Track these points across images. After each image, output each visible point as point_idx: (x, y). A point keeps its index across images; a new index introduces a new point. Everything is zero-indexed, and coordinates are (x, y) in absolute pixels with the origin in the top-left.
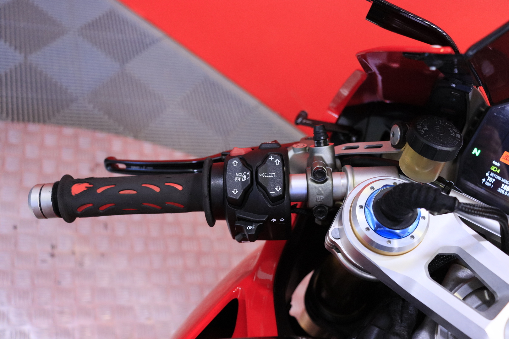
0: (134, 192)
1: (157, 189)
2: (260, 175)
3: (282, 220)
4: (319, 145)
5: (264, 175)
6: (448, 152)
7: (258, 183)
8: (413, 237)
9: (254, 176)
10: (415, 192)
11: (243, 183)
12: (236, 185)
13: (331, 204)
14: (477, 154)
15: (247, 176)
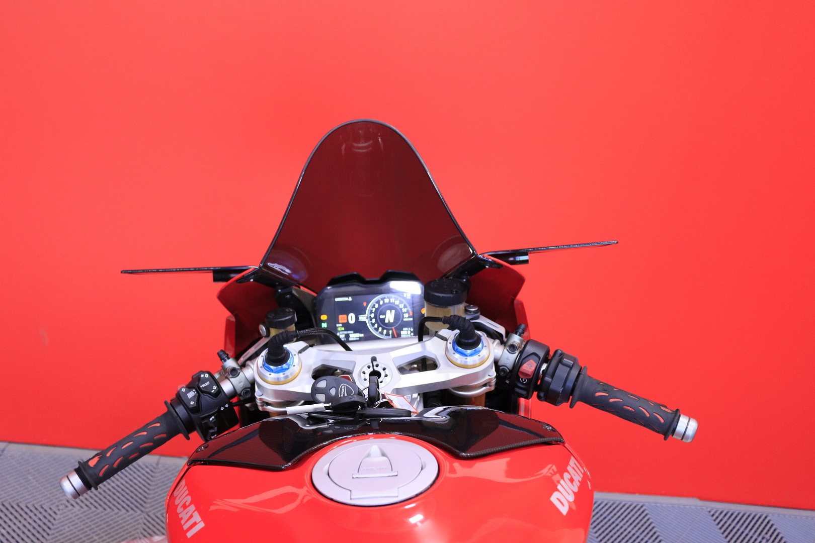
0: (131, 443)
1: (145, 433)
2: (201, 386)
3: (227, 406)
4: (225, 361)
5: (204, 385)
6: (289, 319)
7: (203, 392)
8: (294, 366)
9: (199, 390)
10: (277, 338)
11: (194, 396)
12: (192, 399)
13: (249, 385)
14: (326, 326)
15: (194, 392)
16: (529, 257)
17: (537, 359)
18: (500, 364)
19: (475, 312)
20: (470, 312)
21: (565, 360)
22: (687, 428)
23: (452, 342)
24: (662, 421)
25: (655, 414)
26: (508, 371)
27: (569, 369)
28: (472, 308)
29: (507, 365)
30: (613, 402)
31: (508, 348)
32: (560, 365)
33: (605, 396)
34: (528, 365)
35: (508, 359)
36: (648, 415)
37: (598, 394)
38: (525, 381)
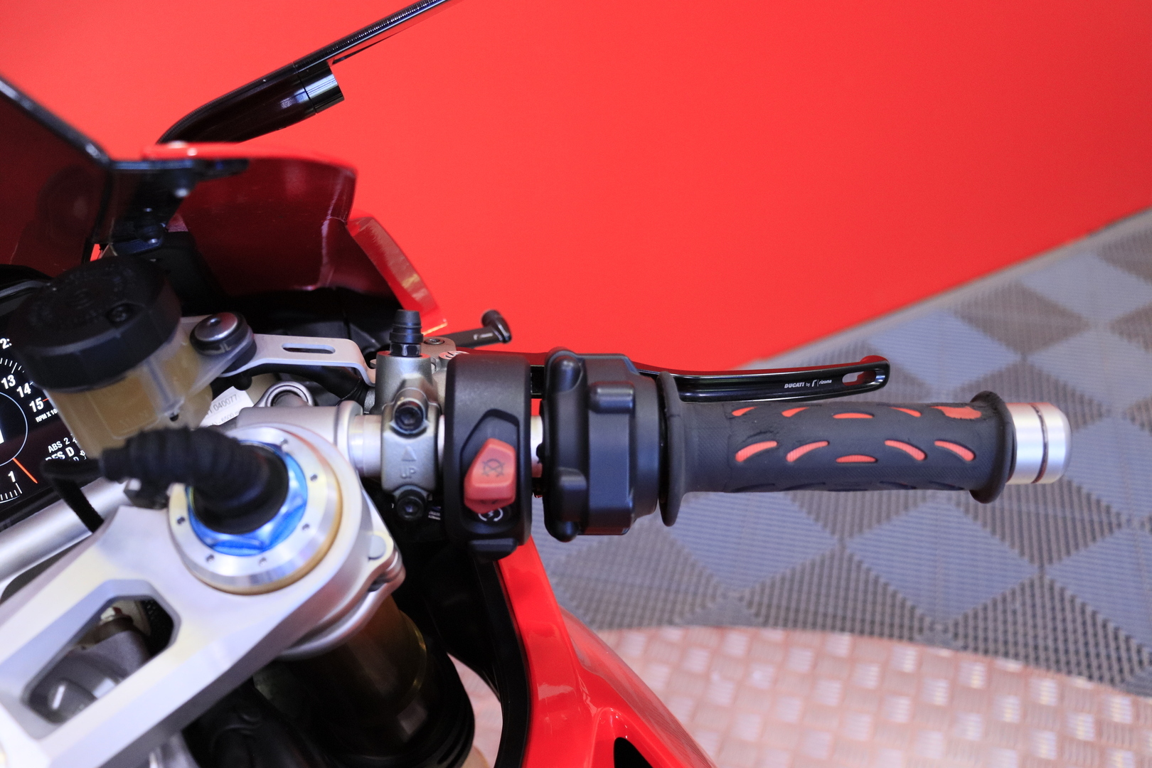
16: (337, 78)
17: (509, 427)
18: (387, 483)
19: (234, 339)
20: (216, 345)
21: (604, 395)
22: (1045, 446)
23: (185, 514)
24: (967, 455)
25: (939, 444)
26: (425, 494)
27: (625, 419)
28: (216, 328)
29: (415, 479)
30: (799, 459)
31: (393, 424)
32: (593, 418)
33: (767, 451)
34: (486, 463)
35: (408, 459)
36: (918, 455)
37: (744, 454)
38: (497, 514)
